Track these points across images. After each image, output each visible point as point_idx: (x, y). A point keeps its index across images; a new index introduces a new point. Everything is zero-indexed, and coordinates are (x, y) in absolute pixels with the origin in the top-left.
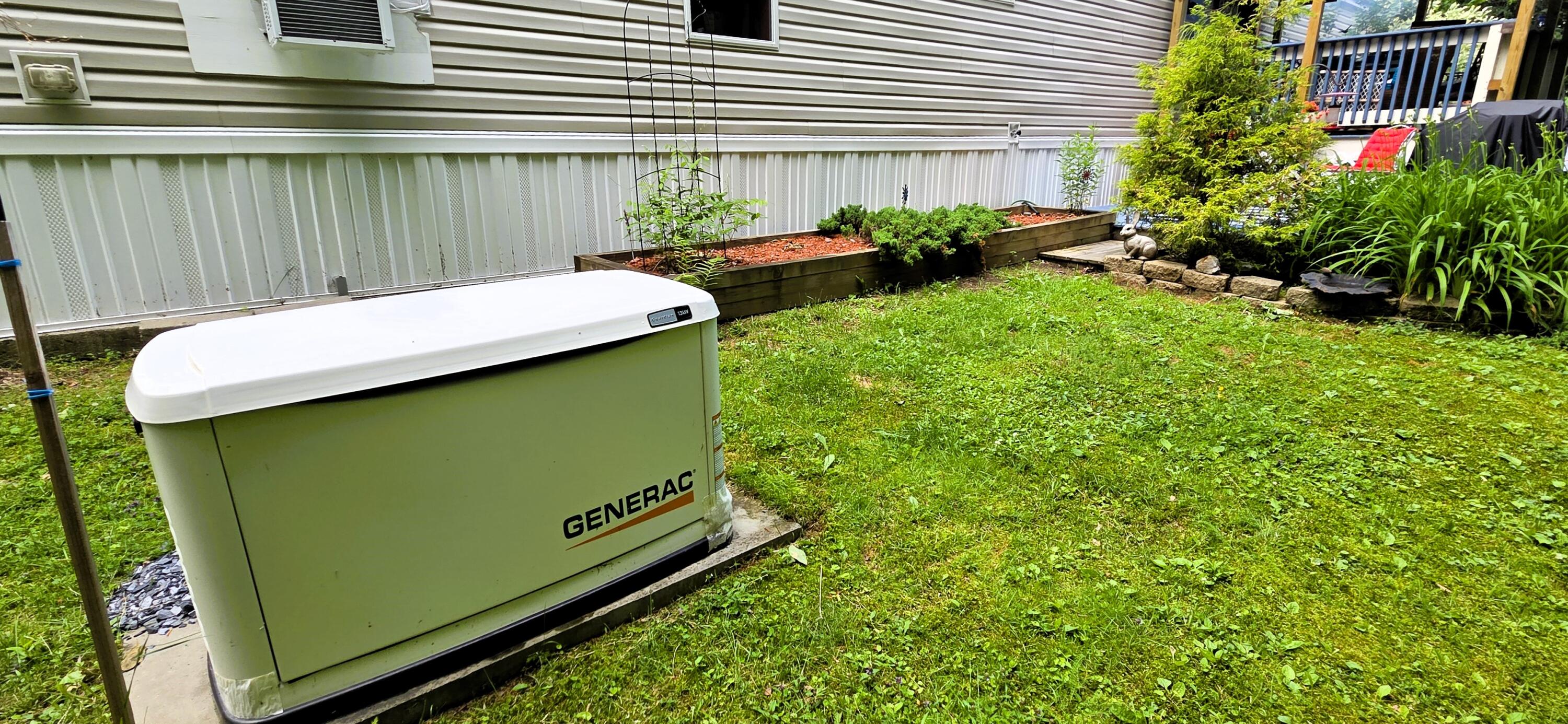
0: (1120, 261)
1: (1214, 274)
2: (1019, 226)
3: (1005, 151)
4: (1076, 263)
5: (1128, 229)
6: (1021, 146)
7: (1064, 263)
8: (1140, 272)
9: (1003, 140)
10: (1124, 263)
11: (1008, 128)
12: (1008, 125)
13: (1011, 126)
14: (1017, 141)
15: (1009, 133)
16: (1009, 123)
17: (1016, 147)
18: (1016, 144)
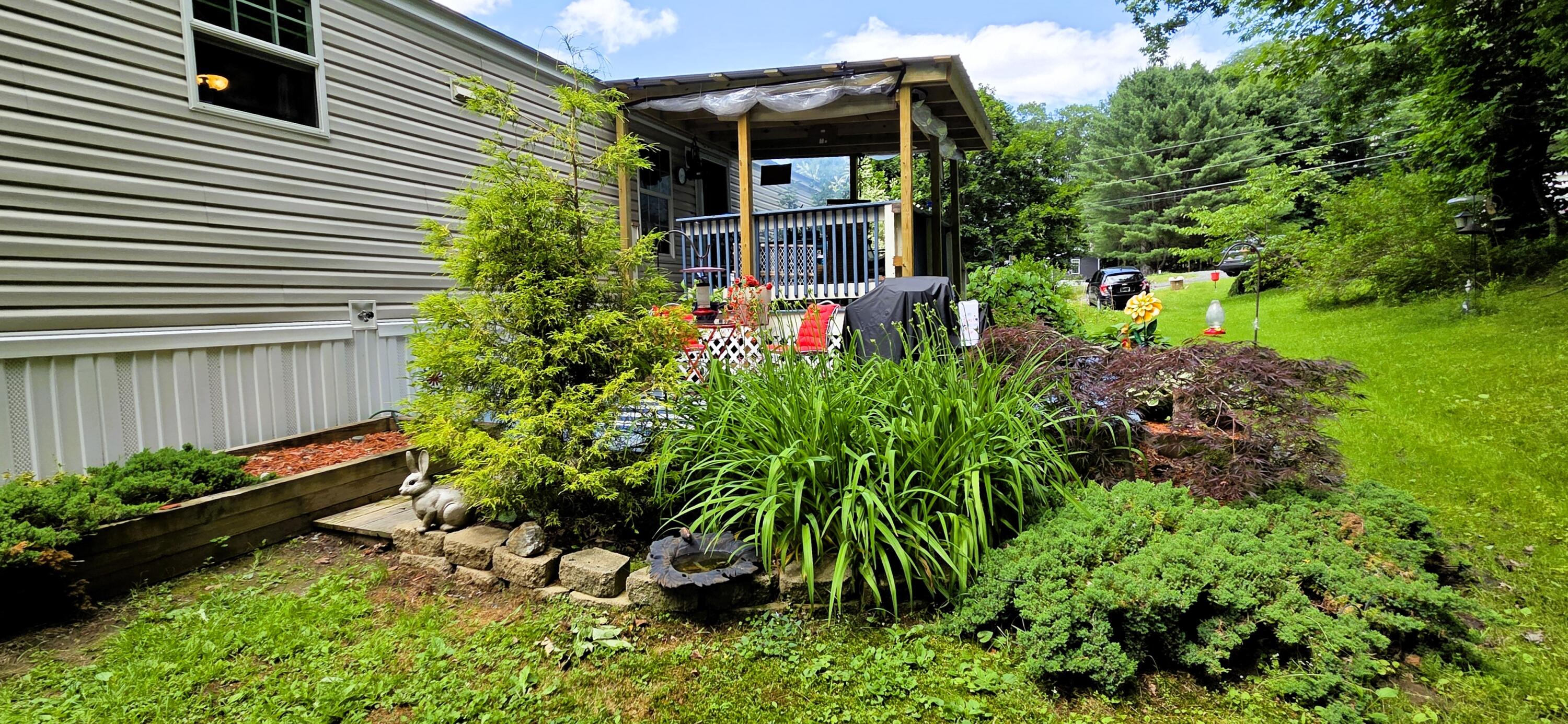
0: (414, 535)
1: (529, 556)
2: (271, 478)
3: (347, 342)
4: (363, 536)
5: (412, 483)
6: (381, 333)
7: (349, 536)
8: (440, 552)
9: (345, 325)
10: (418, 538)
11: (350, 309)
12: (347, 305)
13: (355, 307)
14: (374, 327)
15: (353, 315)
16: (350, 302)
17: (372, 335)
18: (370, 330)
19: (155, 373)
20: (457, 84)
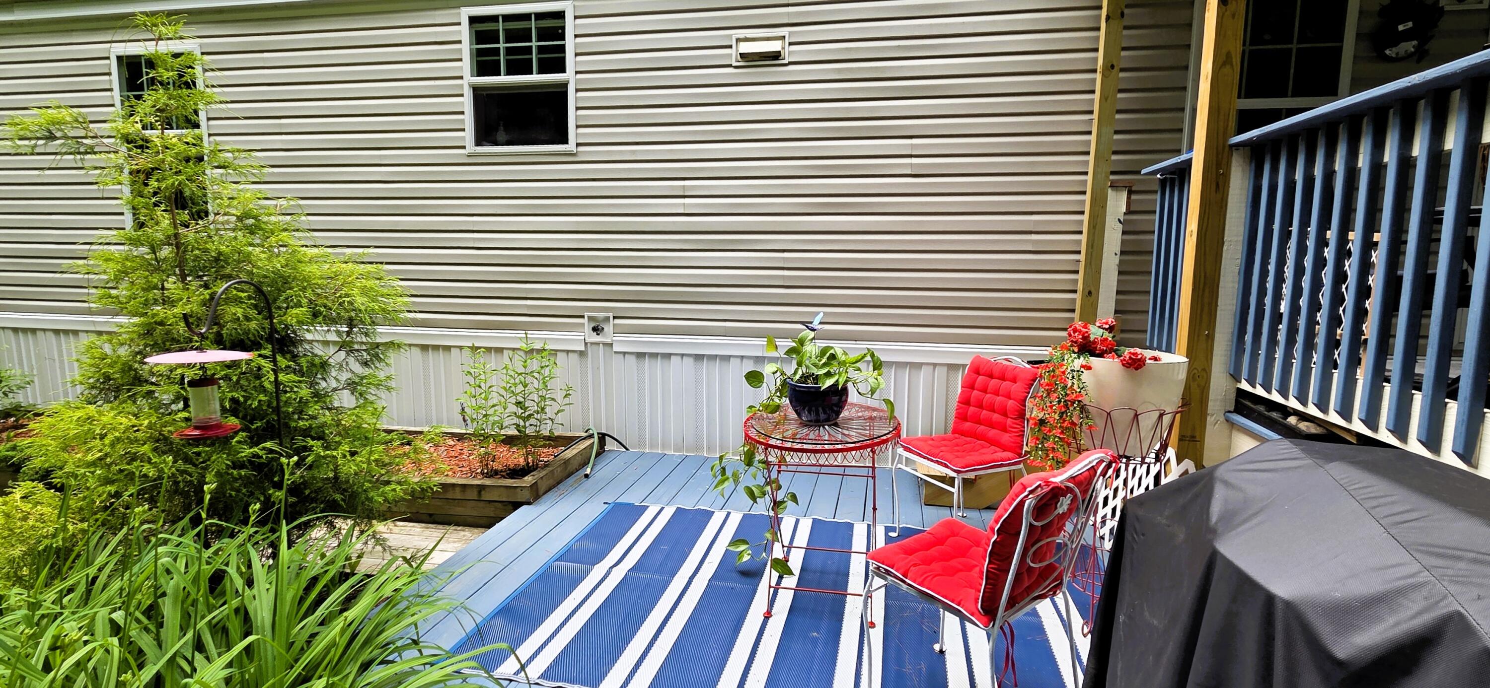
6: (616, 348)
9: (580, 337)
11: (585, 321)
12: (583, 317)
13: (590, 318)
14: (609, 341)
15: (588, 328)
16: (586, 314)
17: (608, 349)
18: (605, 344)
19: (431, 361)
20: (738, 40)
